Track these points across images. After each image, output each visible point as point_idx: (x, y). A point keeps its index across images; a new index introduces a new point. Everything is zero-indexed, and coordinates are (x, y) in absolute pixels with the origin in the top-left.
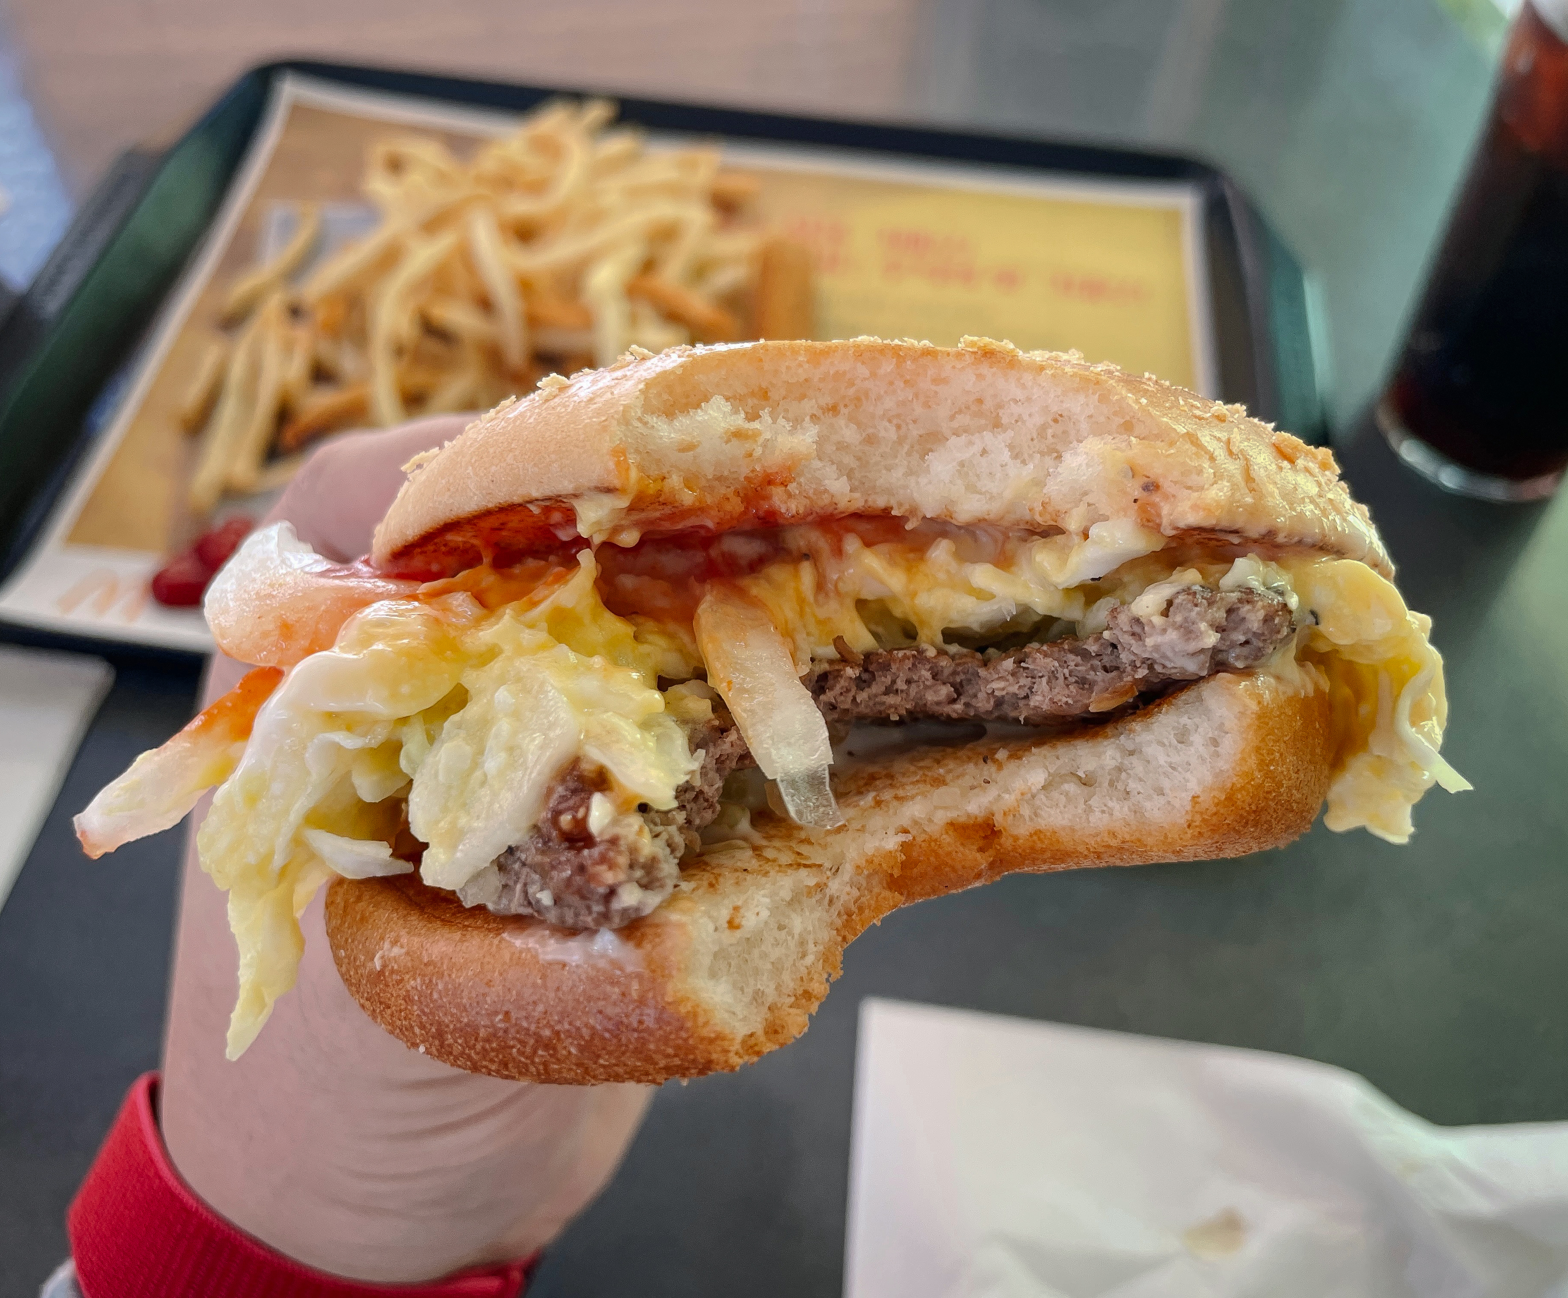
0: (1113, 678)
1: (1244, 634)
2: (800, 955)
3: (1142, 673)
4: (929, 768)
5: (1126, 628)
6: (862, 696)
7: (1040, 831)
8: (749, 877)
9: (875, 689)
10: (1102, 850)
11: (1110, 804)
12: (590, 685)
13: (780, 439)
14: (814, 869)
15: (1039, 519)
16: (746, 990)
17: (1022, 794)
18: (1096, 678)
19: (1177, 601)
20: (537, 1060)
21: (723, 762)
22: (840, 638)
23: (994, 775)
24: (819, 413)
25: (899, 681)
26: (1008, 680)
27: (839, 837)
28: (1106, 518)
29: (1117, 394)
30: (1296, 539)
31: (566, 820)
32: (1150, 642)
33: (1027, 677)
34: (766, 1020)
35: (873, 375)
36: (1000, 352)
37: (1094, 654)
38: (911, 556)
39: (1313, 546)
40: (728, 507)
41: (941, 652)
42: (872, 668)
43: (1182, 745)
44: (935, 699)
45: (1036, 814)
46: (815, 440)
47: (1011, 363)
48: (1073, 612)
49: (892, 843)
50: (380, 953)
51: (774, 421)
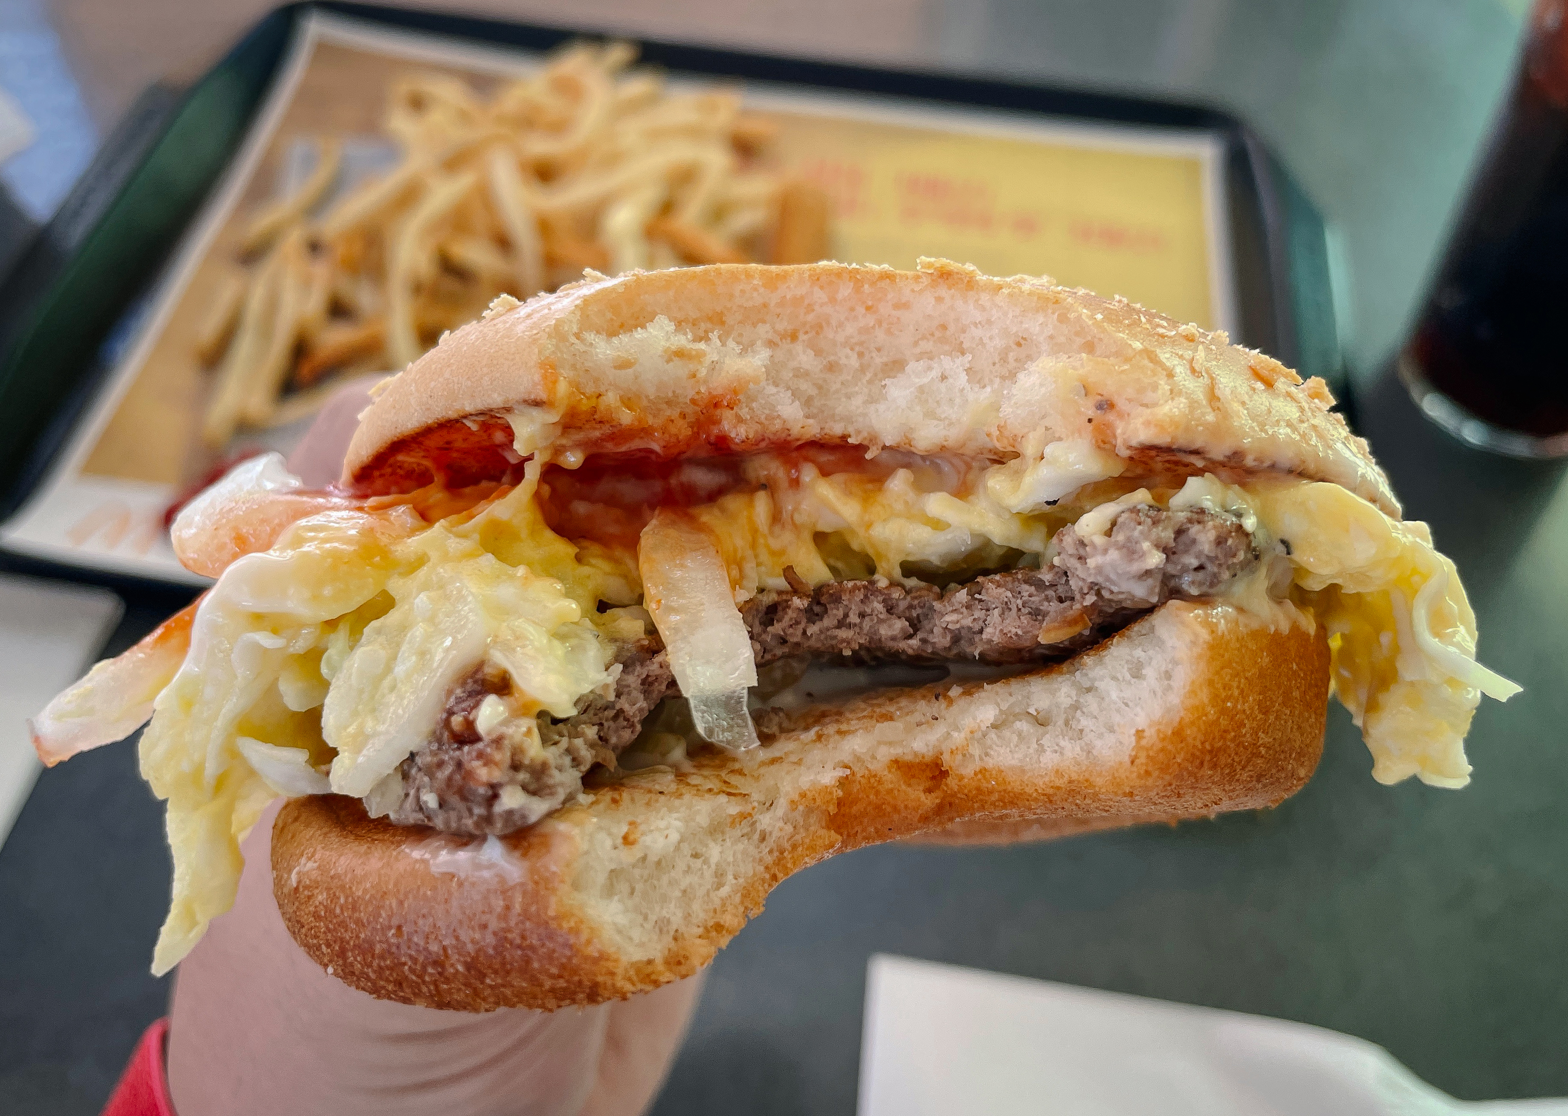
0: (1064, 608)
1: (1197, 557)
2: (715, 886)
3: (1090, 600)
4: (879, 705)
5: (1071, 551)
6: (812, 630)
7: (985, 770)
8: (662, 798)
9: (828, 622)
10: (1051, 791)
11: (1062, 743)
12: (507, 592)
13: (728, 361)
14: (739, 797)
15: (998, 445)
16: (650, 916)
17: (972, 732)
18: (1049, 609)
19: (1120, 520)
20: (427, 978)
21: (651, 684)
22: (790, 568)
23: (943, 713)
24: (777, 339)
25: (851, 614)
26: (962, 613)
27: (773, 768)
28: (1060, 439)
29: (1075, 312)
30: (1267, 464)
31: (457, 721)
32: (1092, 562)
33: (982, 609)
34: (669, 950)
35: (833, 300)
36: (957, 273)
37: (1047, 584)
38: (870, 486)
39: (1290, 472)
40: (673, 430)
41: (893, 584)
42: (824, 599)
43: (1135, 680)
44: (890, 633)
45: (987, 754)
46: (765, 363)
47: (970, 284)
48: (1034, 543)
49: (829, 777)
50: (297, 869)
51: (724, 344)
